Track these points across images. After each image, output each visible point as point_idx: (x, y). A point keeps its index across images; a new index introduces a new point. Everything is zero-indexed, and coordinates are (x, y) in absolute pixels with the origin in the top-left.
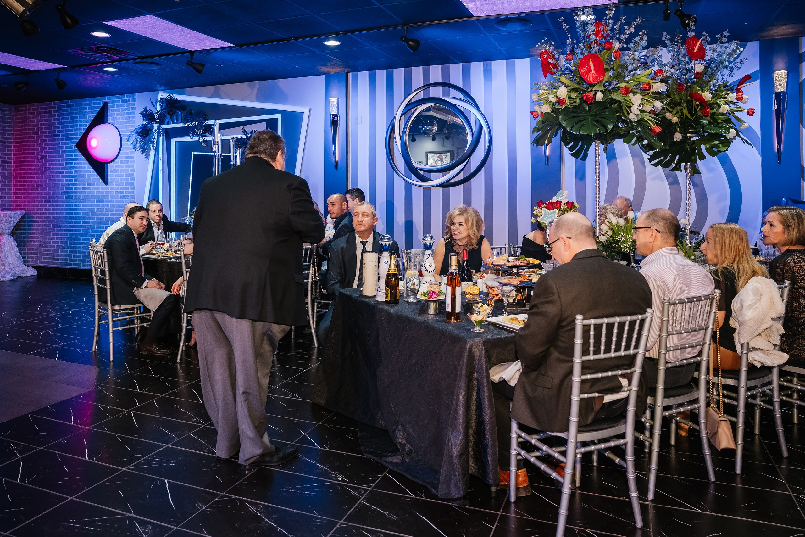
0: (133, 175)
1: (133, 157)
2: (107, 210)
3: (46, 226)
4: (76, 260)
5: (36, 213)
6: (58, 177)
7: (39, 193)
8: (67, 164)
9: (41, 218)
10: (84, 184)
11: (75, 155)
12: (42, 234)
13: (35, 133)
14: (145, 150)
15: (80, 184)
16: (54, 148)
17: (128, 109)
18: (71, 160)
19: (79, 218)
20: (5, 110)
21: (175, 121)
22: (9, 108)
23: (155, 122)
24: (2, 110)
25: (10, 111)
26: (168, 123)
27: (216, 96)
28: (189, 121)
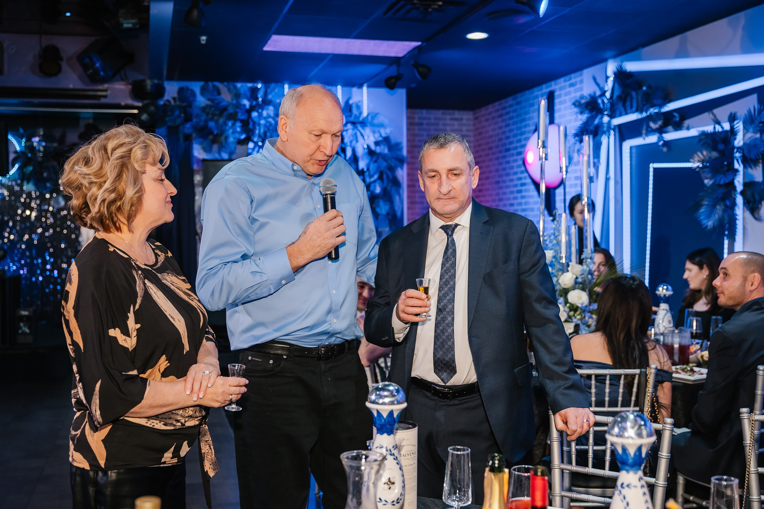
8: (517, 192)
18: (521, 185)
20: (462, 119)
21: (629, 110)
22: (467, 116)
23: (603, 115)
24: (456, 119)
25: (468, 120)
26: (620, 115)
27: (682, 54)
28: (645, 108)
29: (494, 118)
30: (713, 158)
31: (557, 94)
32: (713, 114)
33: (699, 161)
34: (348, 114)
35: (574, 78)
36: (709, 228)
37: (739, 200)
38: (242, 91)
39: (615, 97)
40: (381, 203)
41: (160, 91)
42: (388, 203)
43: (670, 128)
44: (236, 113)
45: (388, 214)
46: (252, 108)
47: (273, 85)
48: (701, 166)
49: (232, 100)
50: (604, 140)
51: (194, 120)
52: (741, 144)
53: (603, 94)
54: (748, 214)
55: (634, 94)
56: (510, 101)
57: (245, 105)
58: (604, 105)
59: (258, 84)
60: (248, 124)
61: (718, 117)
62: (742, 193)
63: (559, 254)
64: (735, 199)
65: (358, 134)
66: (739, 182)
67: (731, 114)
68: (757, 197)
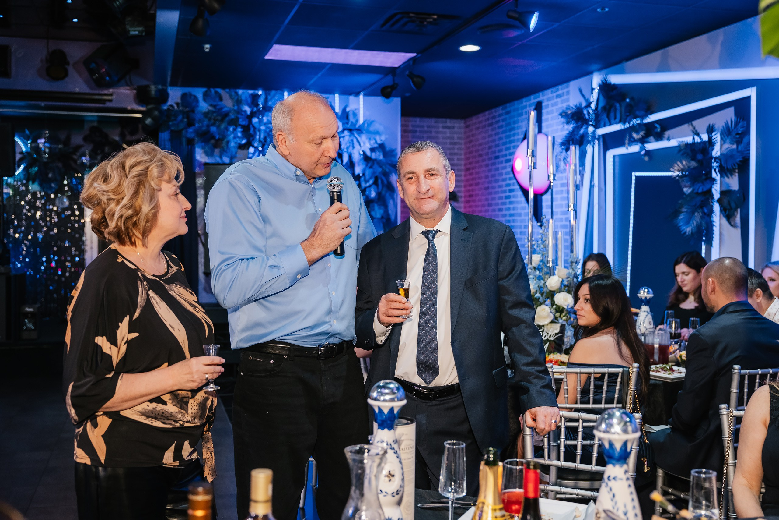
8: (506, 198)
13: (480, 156)
18: (509, 191)
20: (454, 127)
21: (612, 121)
22: (458, 125)
23: (588, 125)
24: (448, 127)
25: (459, 128)
26: (605, 126)
27: (664, 68)
28: (628, 119)
29: (484, 127)
30: (692, 167)
31: (544, 104)
32: (692, 125)
33: (678, 171)
34: (346, 121)
35: (561, 89)
36: (687, 233)
37: (716, 207)
38: (243, 98)
39: (599, 108)
40: (376, 207)
41: (163, 97)
42: (382, 207)
43: (652, 138)
44: (237, 119)
45: (382, 217)
46: (253, 114)
47: (273, 92)
48: (680, 175)
49: (234, 106)
50: (589, 149)
51: (197, 125)
52: (719, 154)
53: (589, 105)
54: (724, 221)
55: (618, 105)
56: (500, 110)
57: (246, 111)
58: (589, 116)
59: (258, 91)
60: (249, 129)
61: (697, 128)
62: (719, 201)
63: (546, 258)
64: (712, 206)
65: (355, 140)
66: (716, 190)
67: (709, 125)
68: (733, 205)
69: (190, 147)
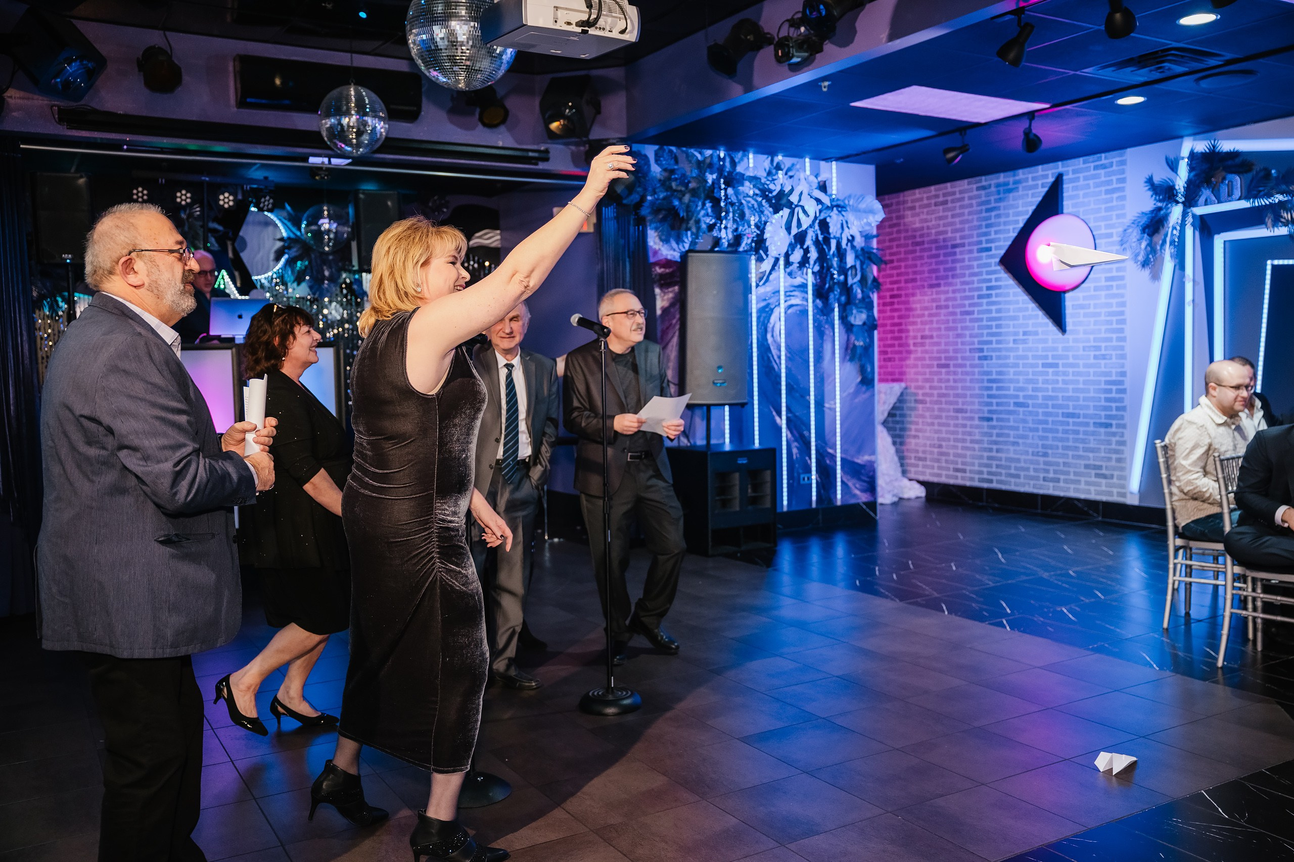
0: (1122, 313)
1: (1122, 278)
2: (1064, 382)
3: (940, 410)
4: (1000, 474)
5: (921, 388)
6: (964, 321)
7: (926, 352)
8: (980, 297)
9: (931, 395)
10: (1016, 334)
11: (997, 280)
12: (933, 424)
13: (918, 244)
14: (1150, 262)
15: (1007, 334)
16: (954, 269)
17: (1109, 183)
18: (989, 288)
19: (1005, 396)
23: (1176, 203)
31: (1066, 178)
49: (691, 171)
59: (719, 151)
69: (641, 227)
